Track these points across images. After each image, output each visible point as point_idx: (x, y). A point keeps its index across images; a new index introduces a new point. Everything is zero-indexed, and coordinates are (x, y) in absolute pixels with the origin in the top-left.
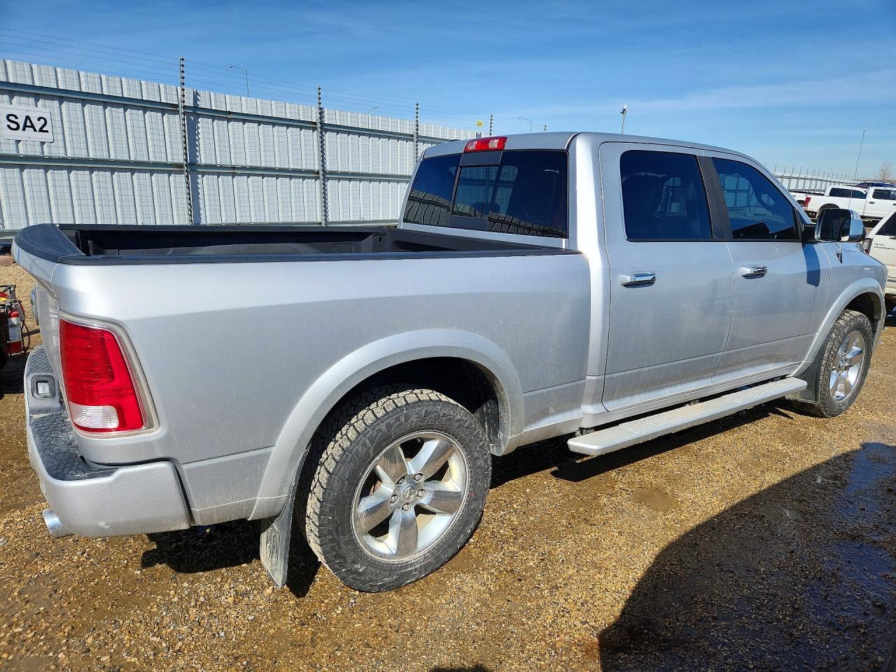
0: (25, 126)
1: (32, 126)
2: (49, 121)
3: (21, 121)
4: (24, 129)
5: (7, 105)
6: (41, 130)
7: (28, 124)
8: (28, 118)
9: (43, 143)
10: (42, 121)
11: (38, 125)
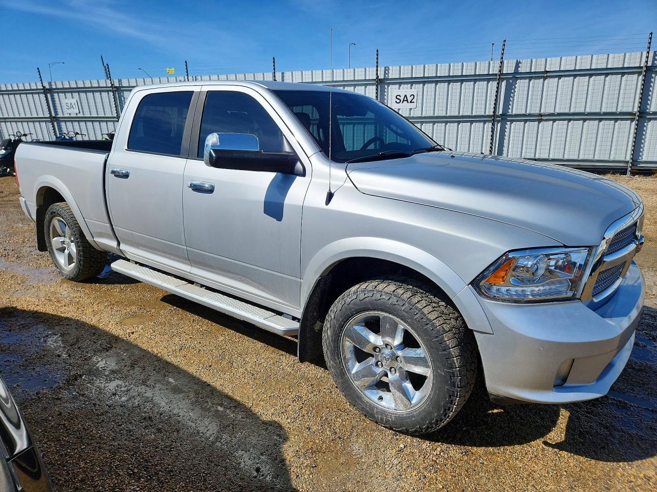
0: (404, 100)
1: (407, 100)
2: (416, 97)
3: (402, 99)
4: (403, 102)
5: (397, 90)
6: (411, 102)
7: (405, 99)
8: (406, 96)
9: (411, 109)
10: (412, 96)
11: (410, 99)
